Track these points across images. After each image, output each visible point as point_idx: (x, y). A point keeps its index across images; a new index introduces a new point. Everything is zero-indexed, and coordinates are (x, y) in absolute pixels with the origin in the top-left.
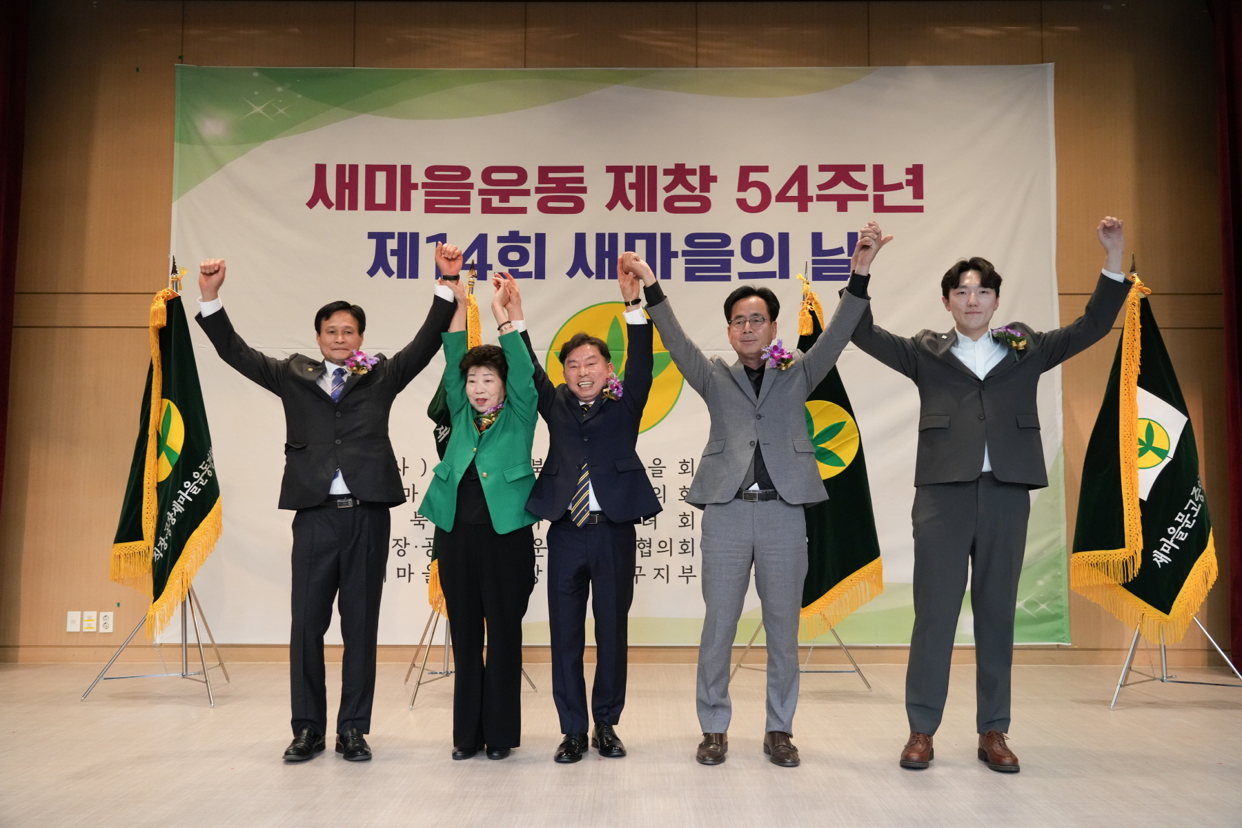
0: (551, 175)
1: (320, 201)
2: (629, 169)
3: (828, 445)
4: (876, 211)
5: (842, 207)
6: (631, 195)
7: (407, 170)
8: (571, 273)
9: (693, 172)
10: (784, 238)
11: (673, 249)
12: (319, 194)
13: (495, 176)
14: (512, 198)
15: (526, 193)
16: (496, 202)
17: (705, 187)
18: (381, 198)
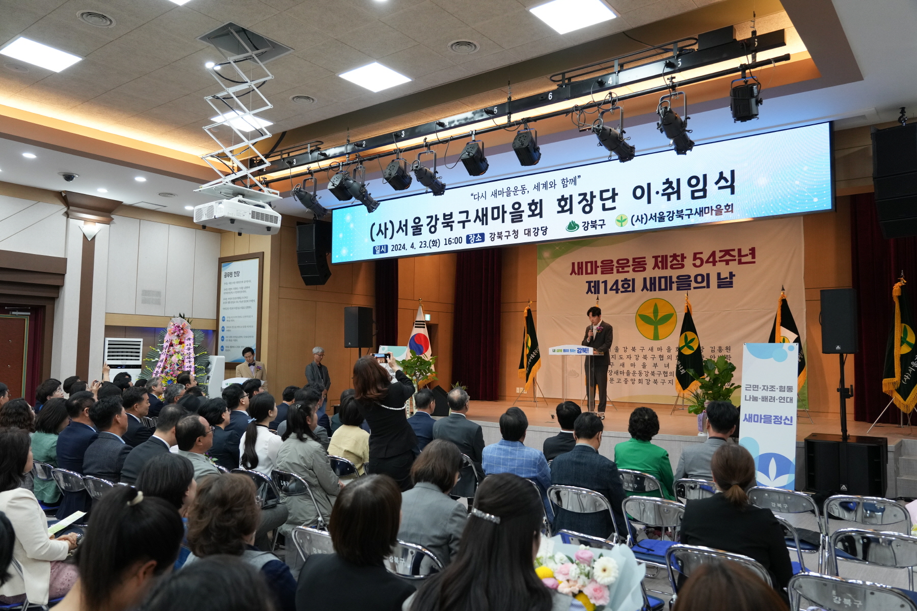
0: (636, 260)
1: (573, 273)
2: (659, 256)
3: (691, 344)
4: (739, 264)
5: (727, 264)
6: (660, 265)
7: (596, 262)
8: (642, 290)
9: (679, 256)
10: (708, 275)
11: (673, 281)
12: (573, 271)
13: (620, 262)
14: (625, 268)
15: (629, 266)
16: (621, 270)
17: (683, 260)
18: (589, 271)
